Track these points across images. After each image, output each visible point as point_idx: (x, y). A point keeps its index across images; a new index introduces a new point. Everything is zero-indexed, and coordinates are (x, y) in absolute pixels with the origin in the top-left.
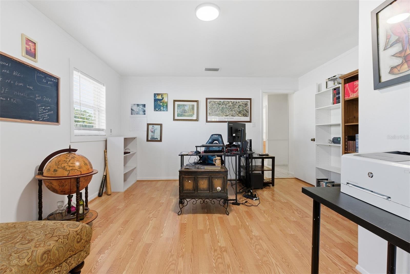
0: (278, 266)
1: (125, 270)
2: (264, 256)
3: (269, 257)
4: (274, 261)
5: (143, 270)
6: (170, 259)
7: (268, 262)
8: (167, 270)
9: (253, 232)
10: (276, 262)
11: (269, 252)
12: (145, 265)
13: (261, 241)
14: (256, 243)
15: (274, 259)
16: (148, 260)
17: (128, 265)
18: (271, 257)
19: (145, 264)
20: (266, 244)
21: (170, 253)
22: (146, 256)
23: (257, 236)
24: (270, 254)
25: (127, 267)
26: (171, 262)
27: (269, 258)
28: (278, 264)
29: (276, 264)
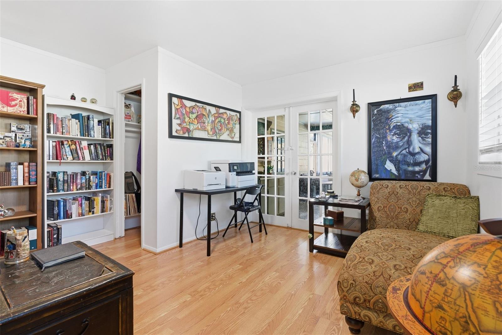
1: (299, 314)
5: (282, 306)
6: (251, 306)
8: (261, 297)
12: (278, 310)
16: (273, 315)
17: (296, 318)
19: (278, 312)
21: (246, 311)
22: (272, 320)
25: (297, 317)
26: (252, 303)
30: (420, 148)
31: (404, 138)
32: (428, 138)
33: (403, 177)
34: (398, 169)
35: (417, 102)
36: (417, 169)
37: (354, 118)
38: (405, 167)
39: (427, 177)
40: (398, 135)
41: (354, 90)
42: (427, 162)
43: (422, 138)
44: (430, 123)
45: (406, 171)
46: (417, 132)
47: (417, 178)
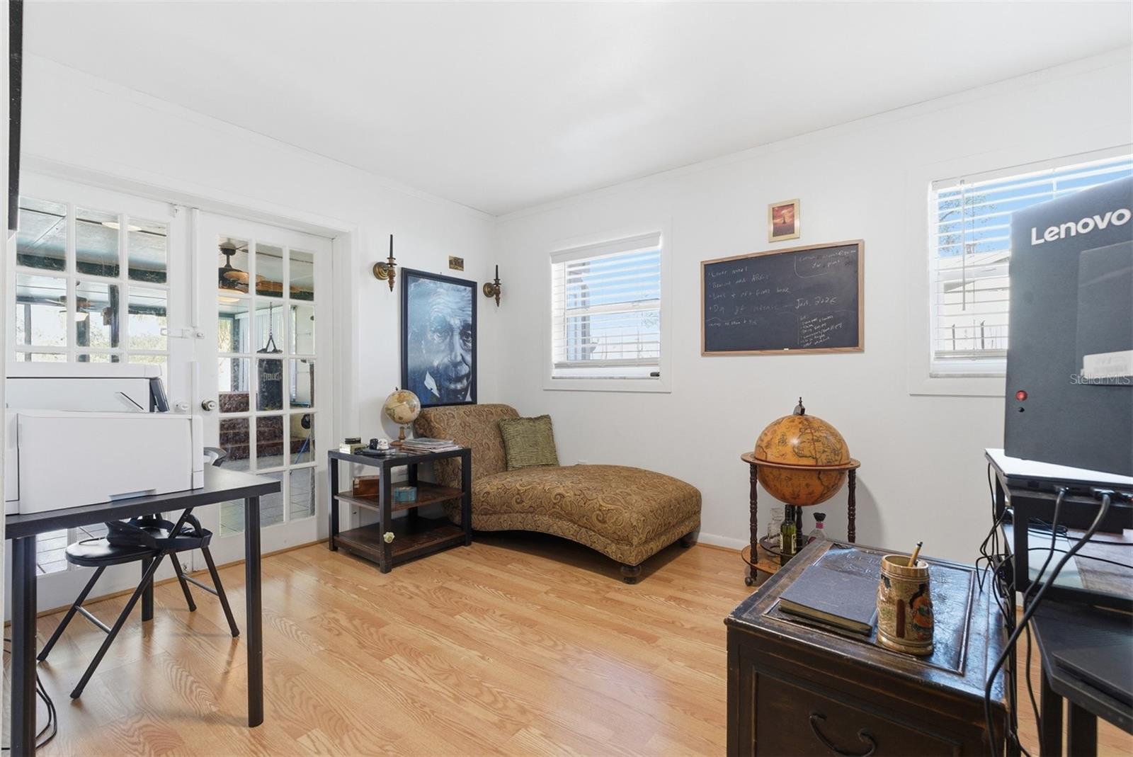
0: (418, 680)
2: (458, 685)
3: (446, 687)
4: (432, 685)
7: (443, 677)
9: (542, 735)
10: (427, 685)
11: (454, 699)
13: (495, 719)
14: (500, 705)
15: (434, 690)
18: (442, 690)
20: (477, 718)
23: (518, 731)
24: (450, 697)
27: (444, 685)
28: (421, 685)
29: (424, 681)
30: (461, 355)
31: (445, 339)
32: (468, 342)
33: (445, 401)
34: (439, 389)
35: (459, 286)
36: (459, 386)
37: (391, 290)
38: (447, 384)
39: (469, 399)
40: (439, 333)
41: (391, 236)
42: (467, 376)
43: (463, 340)
44: (470, 320)
45: (449, 391)
46: (458, 331)
47: (459, 401)
